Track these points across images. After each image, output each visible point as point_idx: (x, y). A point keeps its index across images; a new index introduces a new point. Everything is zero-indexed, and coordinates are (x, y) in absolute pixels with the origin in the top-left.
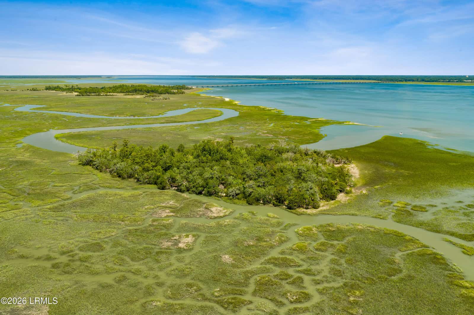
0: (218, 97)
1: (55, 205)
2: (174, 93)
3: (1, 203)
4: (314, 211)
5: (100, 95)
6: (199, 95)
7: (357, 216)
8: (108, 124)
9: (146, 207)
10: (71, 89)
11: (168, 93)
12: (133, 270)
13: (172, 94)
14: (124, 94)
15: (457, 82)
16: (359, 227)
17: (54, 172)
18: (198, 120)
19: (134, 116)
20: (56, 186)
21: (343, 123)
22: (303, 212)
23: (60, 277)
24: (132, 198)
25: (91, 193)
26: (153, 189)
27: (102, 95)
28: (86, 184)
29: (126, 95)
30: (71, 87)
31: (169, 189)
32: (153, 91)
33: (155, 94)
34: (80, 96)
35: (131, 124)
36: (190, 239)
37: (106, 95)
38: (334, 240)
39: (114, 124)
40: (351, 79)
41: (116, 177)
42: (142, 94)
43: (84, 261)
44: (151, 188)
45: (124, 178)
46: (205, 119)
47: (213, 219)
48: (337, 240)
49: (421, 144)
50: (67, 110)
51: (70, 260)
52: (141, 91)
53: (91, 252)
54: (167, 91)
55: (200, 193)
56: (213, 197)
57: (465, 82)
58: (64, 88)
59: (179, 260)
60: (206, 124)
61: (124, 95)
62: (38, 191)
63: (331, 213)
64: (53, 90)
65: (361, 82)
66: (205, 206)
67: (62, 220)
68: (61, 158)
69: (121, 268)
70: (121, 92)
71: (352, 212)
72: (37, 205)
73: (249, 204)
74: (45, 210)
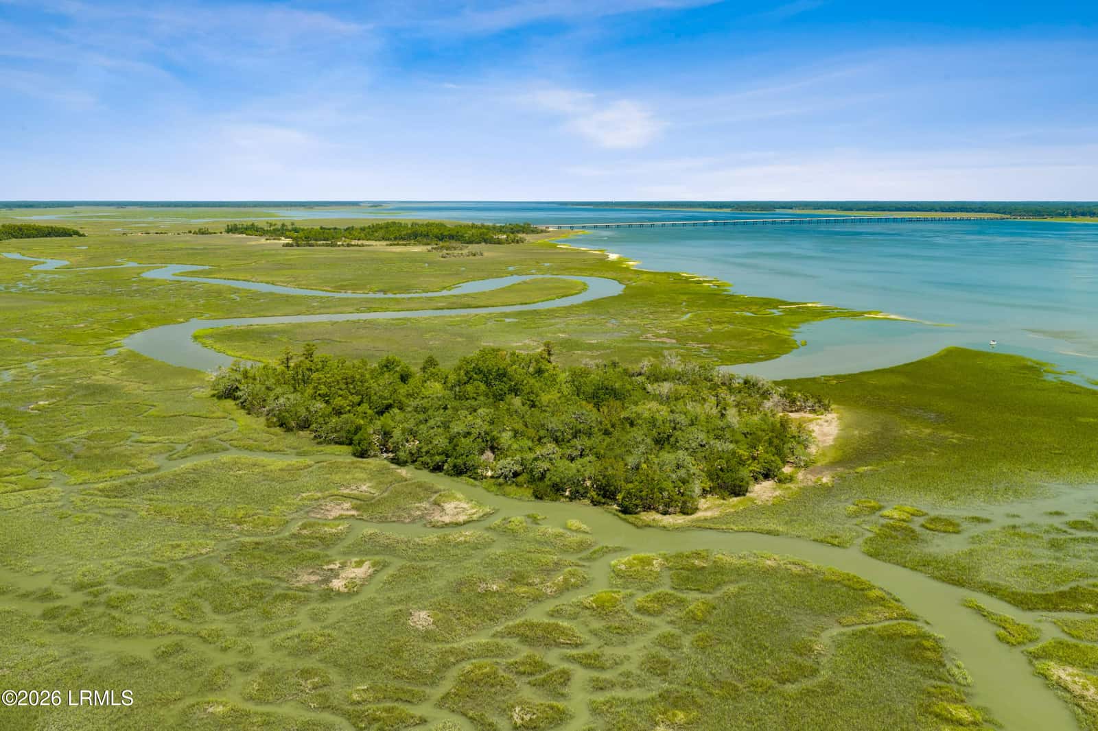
0: (594, 251)
1: (117, 482)
2: (499, 242)
3: (12, 474)
4: (680, 520)
5: (336, 245)
6: (554, 246)
7: (778, 535)
8: (321, 308)
9: (304, 495)
10: (278, 232)
11: (486, 241)
12: (203, 633)
13: (495, 243)
14: (388, 242)
16: (769, 562)
17: (153, 412)
18: (522, 304)
19: (385, 292)
20: (141, 442)
21: (862, 314)
22: (653, 520)
23: (47, 639)
24: (285, 474)
25: (205, 461)
26: (342, 454)
27: (339, 246)
28: (204, 440)
29: (391, 245)
30: (279, 227)
31: (375, 456)
32: (451, 237)
33: (454, 243)
34: (291, 245)
35: (369, 310)
36: (361, 572)
37: (348, 245)
38: (691, 590)
39: (333, 310)
40: (936, 211)
41: (274, 427)
42: (428, 244)
43: (113, 607)
44: (337, 453)
45: (289, 430)
46: (538, 302)
47: (438, 527)
48: (698, 590)
49: (1032, 370)
50: (249, 277)
51: (86, 603)
52: (427, 236)
53: (140, 587)
54: (484, 236)
55: (437, 468)
56: (464, 478)
58: (266, 229)
59: (315, 617)
60: (536, 313)
61: (387, 245)
62: (97, 451)
63: (717, 526)
64: (242, 233)
65: (958, 218)
66: (435, 497)
67: (115, 516)
68: (181, 382)
69: (184, 626)
70: (384, 239)
71: (771, 526)
72: (80, 481)
73: (537, 497)
74: (92, 492)
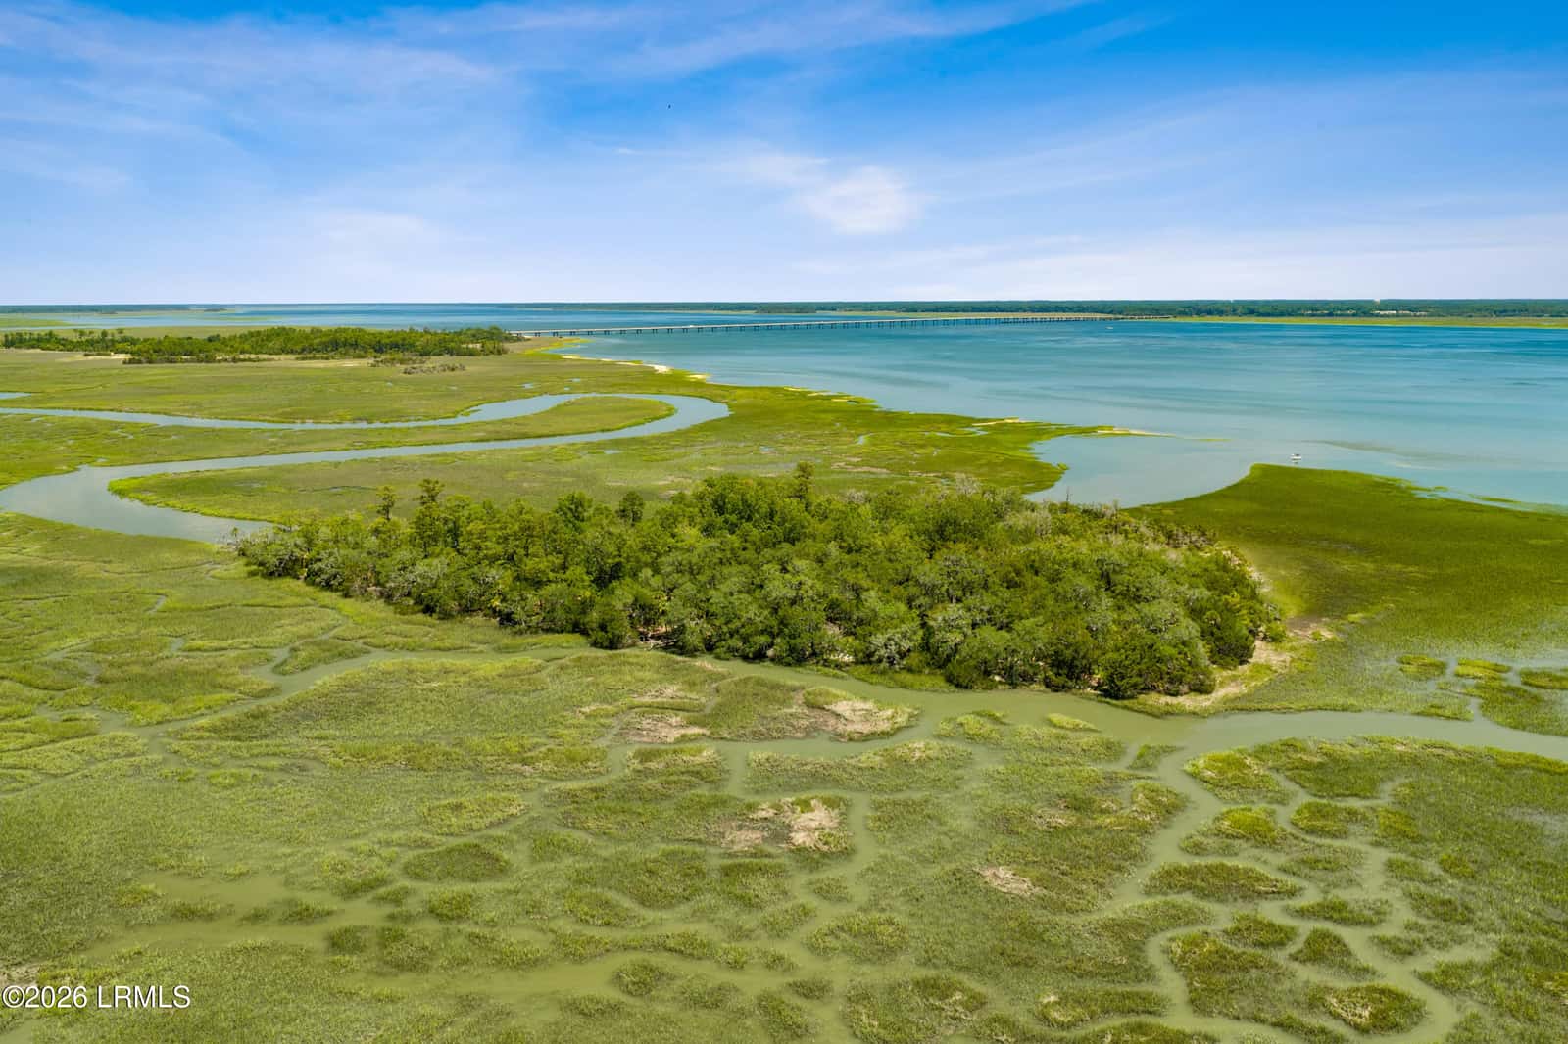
0: (628, 362)
1: (230, 714)
2: (471, 353)
3: (7, 716)
4: (1205, 701)
5: (213, 361)
6: (559, 358)
7: (1360, 711)
8: (288, 444)
9: (586, 710)
10: (103, 344)
11: (451, 352)
12: (671, 943)
13: (465, 355)
14: (298, 356)
15: (1354, 315)
16: (1400, 748)
17: (163, 603)
18: (603, 431)
19: (369, 421)
20: (199, 650)
21: (1093, 430)
22: (1167, 704)
23: (384, 987)
24: (516, 681)
25: (351, 669)
26: (574, 647)
27: (219, 362)
28: (309, 639)
29: (303, 359)
30: (97, 335)
31: (633, 645)
32: (397, 347)
33: (408, 355)
34: (140, 362)
35: (369, 445)
36: (820, 816)
37: (235, 360)
38: (1344, 796)
40: (1025, 311)
41: (416, 613)
42: (360, 357)
43: (452, 918)
44: (565, 645)
45: (446, 616)
46: (624, 427)
47: (858, 741)
48: (1356, 795)
50: (116, 406)
51: (392, 917)
52: (355, 345)
53: (463, 878)
54: (447, 345)
55: (759, 656)
56: (811, 665)
57: (1377, 316)
58: (75, 340)
59: (828, 893)
60: (641, 441)
61: (297, 359)
62: (137, 669)
63: (1267, 705)
64: (33, 347)
66: (799, 697)
67: (283, 769)
68: (170, 557)
69: (618, 935)
70: (283, 351)
71: (1336, 699)
72: (156, 718)
73: (958, 686)
74: (198, 734)
